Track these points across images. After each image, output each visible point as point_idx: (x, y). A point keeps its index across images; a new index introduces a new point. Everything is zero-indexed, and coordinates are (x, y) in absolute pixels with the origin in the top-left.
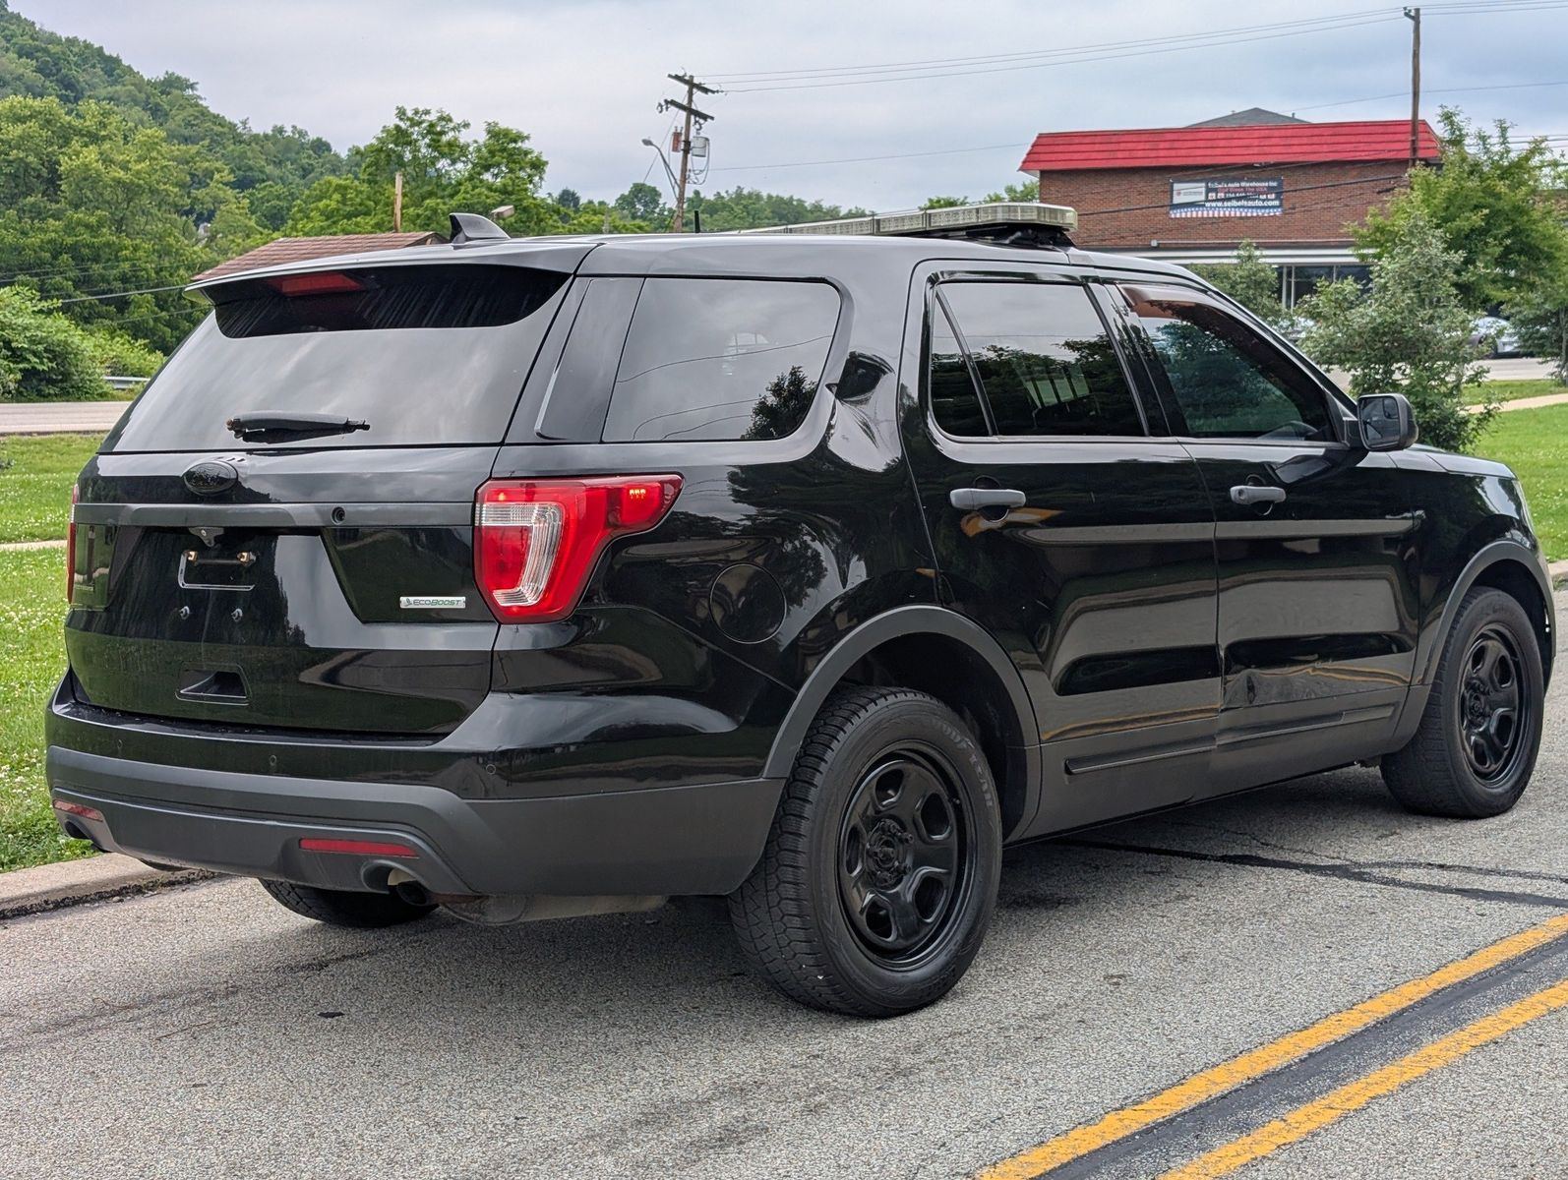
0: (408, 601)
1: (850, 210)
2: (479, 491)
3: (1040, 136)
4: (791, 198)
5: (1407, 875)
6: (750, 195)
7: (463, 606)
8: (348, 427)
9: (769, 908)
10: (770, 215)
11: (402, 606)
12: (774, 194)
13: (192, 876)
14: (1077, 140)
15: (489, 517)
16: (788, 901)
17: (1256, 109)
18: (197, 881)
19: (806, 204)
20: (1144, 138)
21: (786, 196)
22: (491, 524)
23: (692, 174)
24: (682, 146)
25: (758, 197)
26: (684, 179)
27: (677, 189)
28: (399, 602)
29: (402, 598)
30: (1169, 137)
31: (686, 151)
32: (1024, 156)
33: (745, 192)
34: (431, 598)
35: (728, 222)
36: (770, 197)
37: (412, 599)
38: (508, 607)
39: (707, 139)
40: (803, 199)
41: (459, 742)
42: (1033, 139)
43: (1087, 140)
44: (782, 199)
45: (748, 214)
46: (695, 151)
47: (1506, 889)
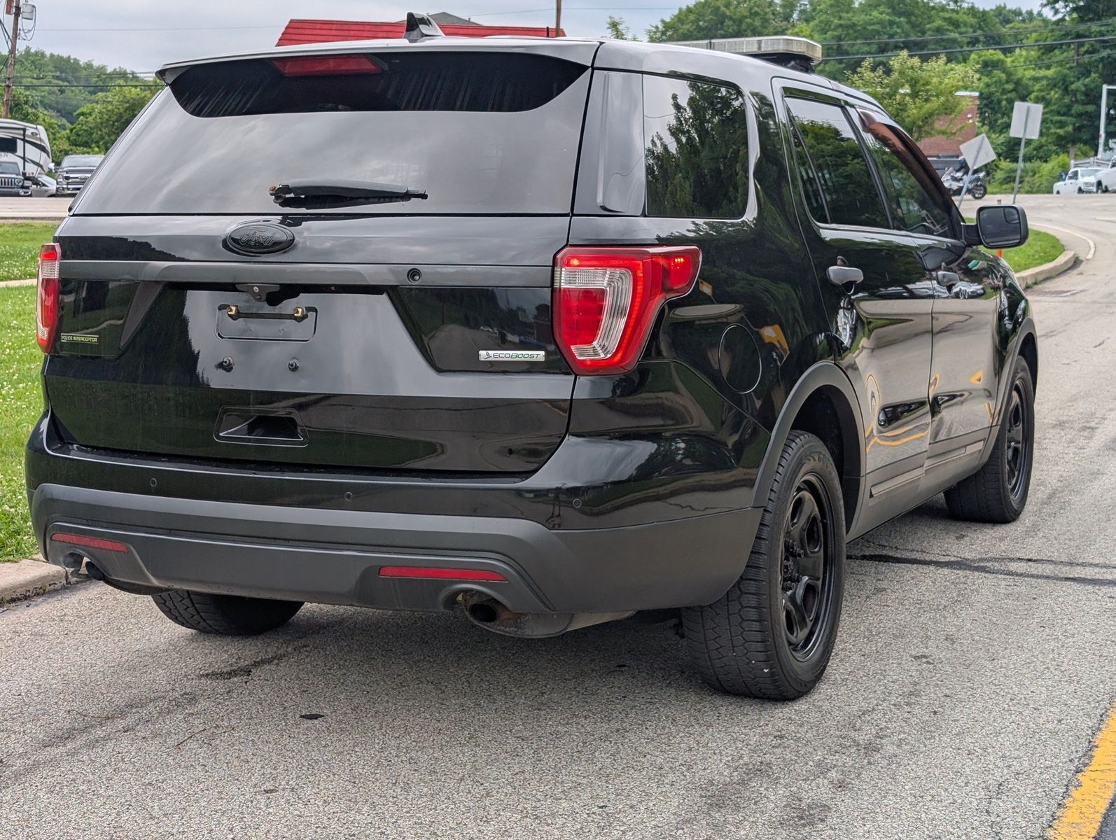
0: (488, 355)
1: (115, 69)
2: (559, 256)
3: (292, 21)
4: (69, 57)
5: (1013, 566)
6: (36, 53)
7: (543, 359)
8: (407, 196)
9: (729, 614)
10: (53, 69)
11: (482, 359)
12: (56, 53)
13: (28, 593)
14: (318, 26)
15: (567, 280)
16: (749, 609)
17: (444, 14)
18: (32, 597)
19: (81, 63)
20: (367, 28)
21: (65, 56)
22: (567, 286)
23: (21, 32)
24: (14, 10)
25: (43, 55)
26: (16, 35)
27: (10, 43)
28: (478, 355)
29: (481, 352)
30: (386, 28)
31: (17, 15)
32: (280, 35)
33: (33, 51)
34: (511, 352)
35: (20, 73)
36: (52, 56)
37: (491, 353)
38: (583, 360)
39: (34, 6)
40: (78, 58)
41: (544, 479)
42: (287, 23)
43: (326, 26)
44: (62, 58)
45: (36, 68)
46: (25, 15)
47: (1098, 576)
